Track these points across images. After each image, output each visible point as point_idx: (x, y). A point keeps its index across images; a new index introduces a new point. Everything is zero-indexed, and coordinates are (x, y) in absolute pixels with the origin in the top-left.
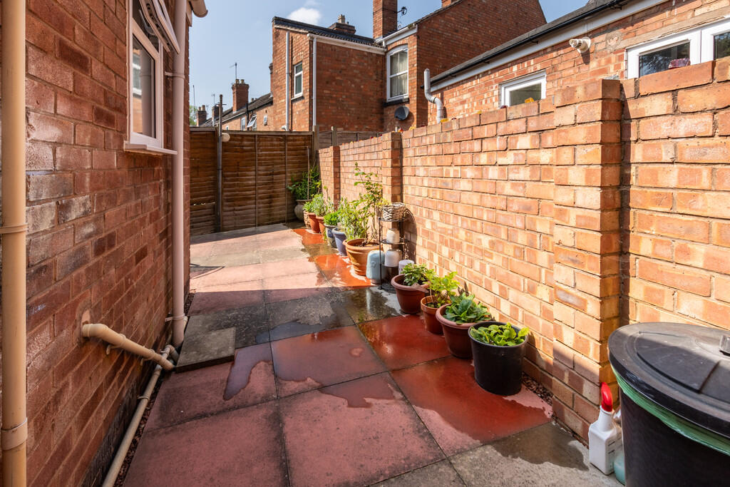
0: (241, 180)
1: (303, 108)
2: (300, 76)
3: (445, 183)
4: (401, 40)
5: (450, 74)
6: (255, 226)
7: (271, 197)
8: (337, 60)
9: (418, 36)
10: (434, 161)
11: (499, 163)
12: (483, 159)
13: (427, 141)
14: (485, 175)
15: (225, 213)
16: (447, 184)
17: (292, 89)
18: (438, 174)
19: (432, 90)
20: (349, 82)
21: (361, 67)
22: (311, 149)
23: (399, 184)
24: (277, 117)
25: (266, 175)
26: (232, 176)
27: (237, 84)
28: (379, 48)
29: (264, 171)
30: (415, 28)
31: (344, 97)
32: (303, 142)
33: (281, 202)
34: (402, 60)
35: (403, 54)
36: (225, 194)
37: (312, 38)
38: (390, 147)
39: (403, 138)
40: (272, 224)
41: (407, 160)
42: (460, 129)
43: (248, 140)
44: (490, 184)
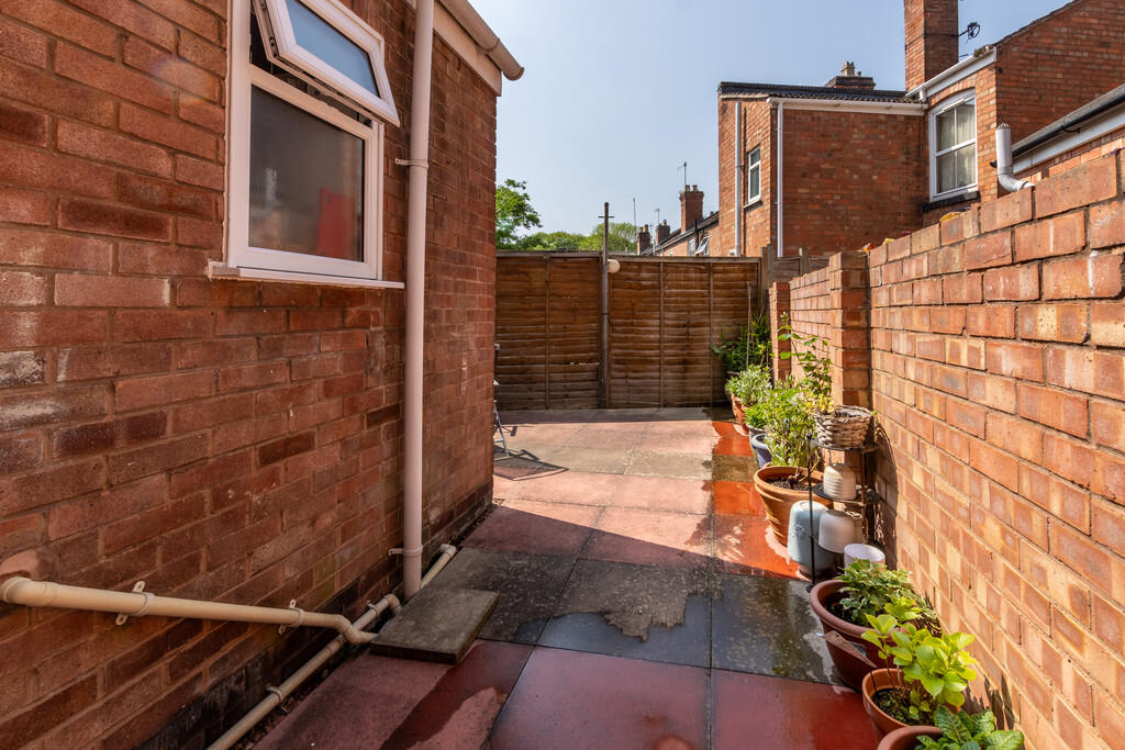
0: (638, 332)
1: (761, 220)
2: (757, 168)
3: (950, 377)
4: (959, 81)
5: (1063, 128)
6: (659, 406)
7: (685, 362)
8: (823, 135)
9: (999, 69)
10: (926, 321)
11: (1097, 338)
12: (1047, 322)
13: (911, 270)
14: (1052, 374)
15: (613, 381)
16: (954, 385)
17: (745, 191)
18: (935, 353)
19: (1018, 168)
20: (847, 171)
21: (872, 143)
22: (756, 288)
23: (864, 366)
24: (723, 236)
25: (678, 326)
26: (624, 324)
27: (686, 193)
28: (912, 105)
29: (673, 320)
30: (989, 54)
31: (838, 197)
32: (742, 275)
33: (704, 370)
34: (962, 121)
35: (964, 109)
36: (614, 351)
37: (776, 104)
38: (839, 285)
39: (871, 264)
40: (688, 406)
41: (878, 313)
42: (981, 235)
43: (649, 271)
44: (1070, 405)
